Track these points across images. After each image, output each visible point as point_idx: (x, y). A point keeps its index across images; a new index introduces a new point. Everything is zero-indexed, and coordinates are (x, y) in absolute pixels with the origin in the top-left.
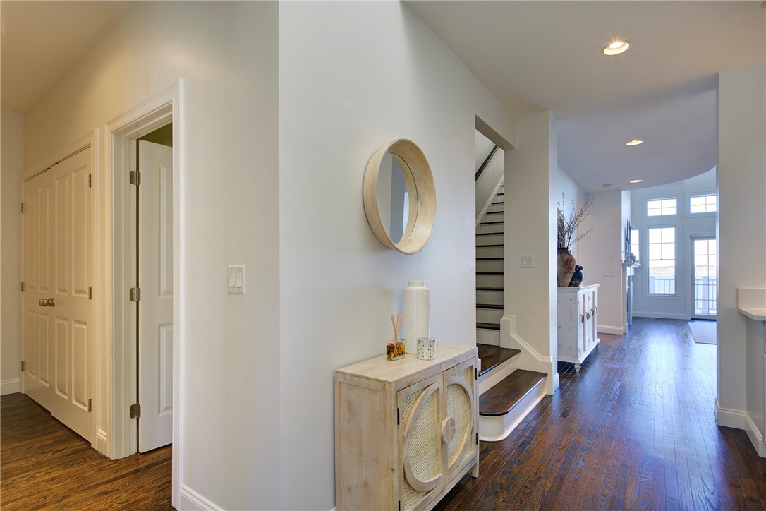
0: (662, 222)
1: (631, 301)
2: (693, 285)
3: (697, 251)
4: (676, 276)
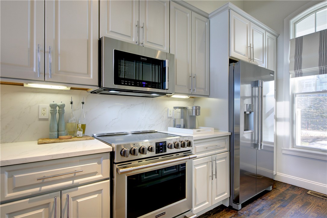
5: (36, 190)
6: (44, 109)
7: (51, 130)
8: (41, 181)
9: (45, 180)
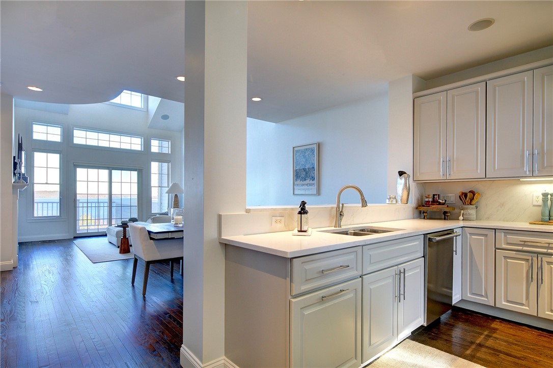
0: (47, 147)
2: (75, 207)
4: (60, 199)
5: (520, 248)
6: (538, 197)
7: (543, 214)
8: (523, 243)
9: (526, 243)
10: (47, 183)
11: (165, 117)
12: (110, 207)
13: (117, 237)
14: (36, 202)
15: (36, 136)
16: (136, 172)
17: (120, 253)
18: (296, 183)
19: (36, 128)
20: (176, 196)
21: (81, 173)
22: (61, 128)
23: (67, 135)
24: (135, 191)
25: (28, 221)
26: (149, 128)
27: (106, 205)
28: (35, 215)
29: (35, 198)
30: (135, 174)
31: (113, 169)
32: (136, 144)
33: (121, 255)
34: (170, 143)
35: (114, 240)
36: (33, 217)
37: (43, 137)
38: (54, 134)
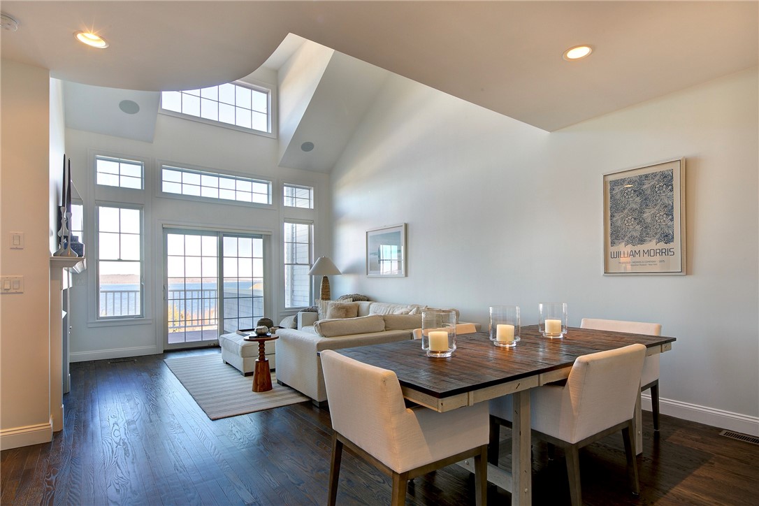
0: (120, 198)
1: (68, 336)
2: (166, 299)
3: (171, 250)
4: (142, 286)
10: (120, 260)
11: (307, 147)
12: (221, 298)
13: (243, 356)
14: (102, 292)
15: (102, 180)
16: (262, 240)
17: (255, 390)
18: (612, 249)
19: (102, 165)
20: (326, 279)
21: (174, 241)
22: (141, 165)
23: (152, 178)
24: (259, 271)
25: (90, 326)
26: (279, 166)
27: (214, 294)
28: (102, 314)
29: (101, 284)
30: (259, 243)
31: (225, 235)
32: (259, 193)
33: (258, 396)
34: (312, 192)
35: (238, 361)
36: (98, 317)
37: (112, 182)
38: (130, 177)
